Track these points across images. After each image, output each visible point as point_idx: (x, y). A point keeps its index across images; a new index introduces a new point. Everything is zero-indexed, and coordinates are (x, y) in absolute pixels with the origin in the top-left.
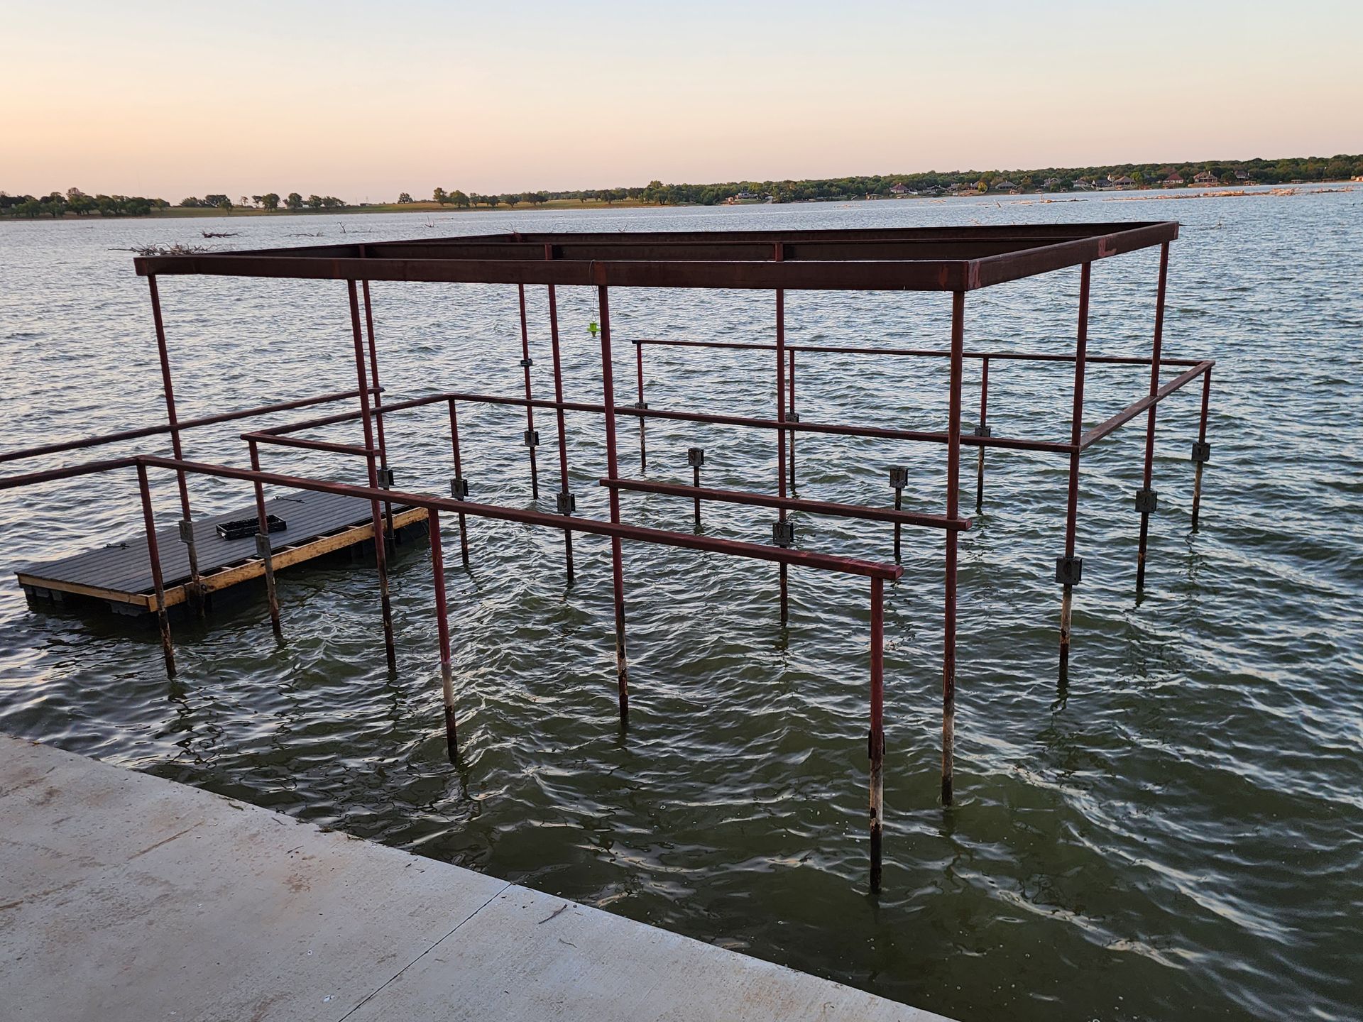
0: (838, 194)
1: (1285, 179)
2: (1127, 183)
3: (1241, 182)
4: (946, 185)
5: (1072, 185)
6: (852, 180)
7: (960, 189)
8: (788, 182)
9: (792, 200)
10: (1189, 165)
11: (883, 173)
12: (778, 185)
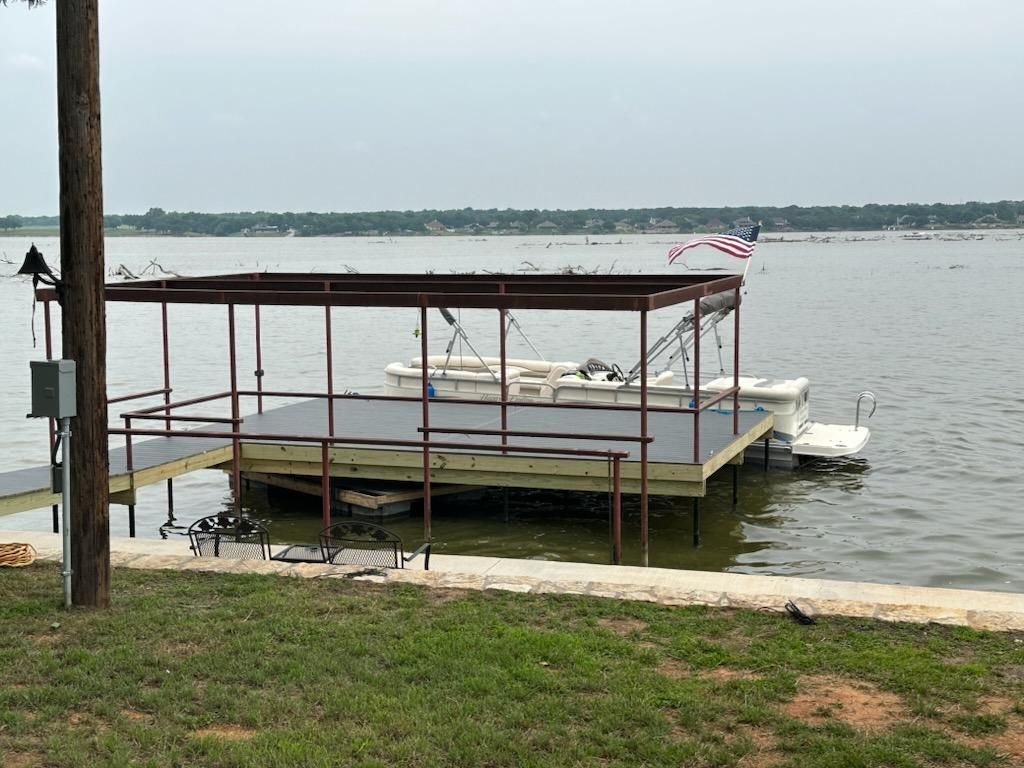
0: (369, 229)
1: (822, 226)
2: (670, 227)
3: (780, 229)
4: (485, 224)
5: (614, 227)
6: (381, 215)
7: (498, 228)
8: (311, 214)
9: (315, 234)
10: (728, 210)
11: (417, 209)
12: (300, 217)
